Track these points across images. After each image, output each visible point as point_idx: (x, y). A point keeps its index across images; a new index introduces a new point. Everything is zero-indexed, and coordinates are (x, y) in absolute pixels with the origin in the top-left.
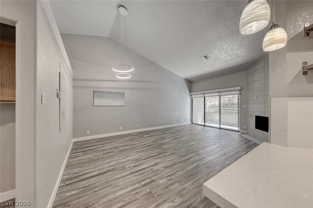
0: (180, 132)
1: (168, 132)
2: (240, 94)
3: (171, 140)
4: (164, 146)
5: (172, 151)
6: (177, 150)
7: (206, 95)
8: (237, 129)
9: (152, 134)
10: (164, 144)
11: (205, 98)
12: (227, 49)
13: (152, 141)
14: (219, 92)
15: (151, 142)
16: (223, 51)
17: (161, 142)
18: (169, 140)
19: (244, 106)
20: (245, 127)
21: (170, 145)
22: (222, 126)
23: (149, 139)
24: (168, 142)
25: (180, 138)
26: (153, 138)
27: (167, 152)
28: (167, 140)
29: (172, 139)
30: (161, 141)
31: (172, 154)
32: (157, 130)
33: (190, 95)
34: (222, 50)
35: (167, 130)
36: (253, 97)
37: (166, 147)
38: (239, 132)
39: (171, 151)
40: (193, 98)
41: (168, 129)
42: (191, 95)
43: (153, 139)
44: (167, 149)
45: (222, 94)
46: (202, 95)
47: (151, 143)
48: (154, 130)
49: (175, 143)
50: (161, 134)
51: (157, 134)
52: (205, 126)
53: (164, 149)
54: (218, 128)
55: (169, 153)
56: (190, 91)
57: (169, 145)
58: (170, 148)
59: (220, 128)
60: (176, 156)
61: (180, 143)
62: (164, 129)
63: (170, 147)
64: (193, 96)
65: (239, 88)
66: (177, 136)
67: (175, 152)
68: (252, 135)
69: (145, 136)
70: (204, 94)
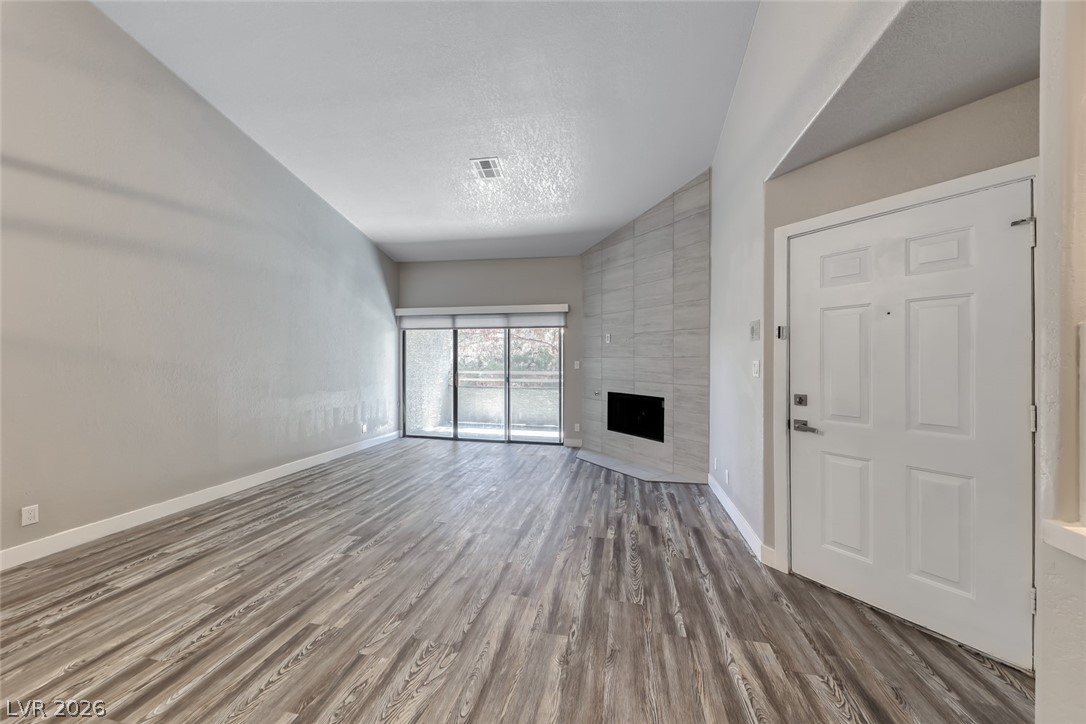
0: (373, 489)
1: (305, 504)
2: (565, 327)
3: (346, 554)
4: (319, 616)
5: (390, 626)
6: (412, 608)
7: (460, 323)
8: (554, 435)
9: (188, 546)
10: (310, 598)
11: (455, 333)
12: (561, 159)
13: (208, 609)
14: (507, 315)
15: (197, 618)
16: (547, 165)
17: (284, 588)
18: (332, 554)
19: (577, 365)
20: (577, 427)
21: (358, 588)
22: (515, 433)
23: (176, 592)
24: (335, 570)
25: (389, 521)
26: (210, 573)
27: (360, 657)
28: (322, 562)
29: (348, 541)
30: (280, 582)
31: (402, 656)
32: (226, 505)
33: (396, 317)
34: (546, 159)
35: (288, 490)
36: (603, 337)
37: (338, 614)
38: (562, 444)
39: (380, 636)
40: (407, 332)
41: (296, 486)
42: (399, 319)
43: (210, 581)
44: (353, 626)
45: (515, 321)
46: (448, 323)
47: (204, 631)
48: (195, 513)
49: (379, 562)
50: (260, 525)
51: (234, 536)
52: (455, 438)
53: (332, 638)
54: (502, 442)
55: (377, 655)
56: (397, 302)
57: (353, 592)
58: (369, 608)
59: (510, 442)
60: (431, 659)
61: (405, 554)
62: (273, 491)
63: (362, 603)
64: (406, 324)
65: (564, 308)
66: (365, 513)
67: (411, 628)
68: (599, 450)
69: (123, 585)
70: (453, 317)
